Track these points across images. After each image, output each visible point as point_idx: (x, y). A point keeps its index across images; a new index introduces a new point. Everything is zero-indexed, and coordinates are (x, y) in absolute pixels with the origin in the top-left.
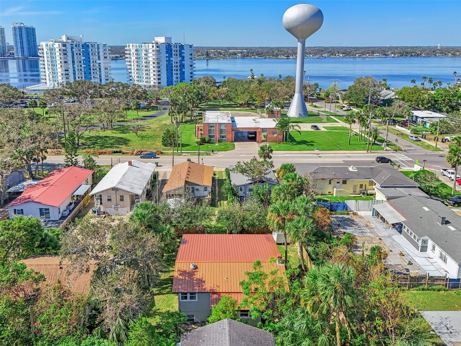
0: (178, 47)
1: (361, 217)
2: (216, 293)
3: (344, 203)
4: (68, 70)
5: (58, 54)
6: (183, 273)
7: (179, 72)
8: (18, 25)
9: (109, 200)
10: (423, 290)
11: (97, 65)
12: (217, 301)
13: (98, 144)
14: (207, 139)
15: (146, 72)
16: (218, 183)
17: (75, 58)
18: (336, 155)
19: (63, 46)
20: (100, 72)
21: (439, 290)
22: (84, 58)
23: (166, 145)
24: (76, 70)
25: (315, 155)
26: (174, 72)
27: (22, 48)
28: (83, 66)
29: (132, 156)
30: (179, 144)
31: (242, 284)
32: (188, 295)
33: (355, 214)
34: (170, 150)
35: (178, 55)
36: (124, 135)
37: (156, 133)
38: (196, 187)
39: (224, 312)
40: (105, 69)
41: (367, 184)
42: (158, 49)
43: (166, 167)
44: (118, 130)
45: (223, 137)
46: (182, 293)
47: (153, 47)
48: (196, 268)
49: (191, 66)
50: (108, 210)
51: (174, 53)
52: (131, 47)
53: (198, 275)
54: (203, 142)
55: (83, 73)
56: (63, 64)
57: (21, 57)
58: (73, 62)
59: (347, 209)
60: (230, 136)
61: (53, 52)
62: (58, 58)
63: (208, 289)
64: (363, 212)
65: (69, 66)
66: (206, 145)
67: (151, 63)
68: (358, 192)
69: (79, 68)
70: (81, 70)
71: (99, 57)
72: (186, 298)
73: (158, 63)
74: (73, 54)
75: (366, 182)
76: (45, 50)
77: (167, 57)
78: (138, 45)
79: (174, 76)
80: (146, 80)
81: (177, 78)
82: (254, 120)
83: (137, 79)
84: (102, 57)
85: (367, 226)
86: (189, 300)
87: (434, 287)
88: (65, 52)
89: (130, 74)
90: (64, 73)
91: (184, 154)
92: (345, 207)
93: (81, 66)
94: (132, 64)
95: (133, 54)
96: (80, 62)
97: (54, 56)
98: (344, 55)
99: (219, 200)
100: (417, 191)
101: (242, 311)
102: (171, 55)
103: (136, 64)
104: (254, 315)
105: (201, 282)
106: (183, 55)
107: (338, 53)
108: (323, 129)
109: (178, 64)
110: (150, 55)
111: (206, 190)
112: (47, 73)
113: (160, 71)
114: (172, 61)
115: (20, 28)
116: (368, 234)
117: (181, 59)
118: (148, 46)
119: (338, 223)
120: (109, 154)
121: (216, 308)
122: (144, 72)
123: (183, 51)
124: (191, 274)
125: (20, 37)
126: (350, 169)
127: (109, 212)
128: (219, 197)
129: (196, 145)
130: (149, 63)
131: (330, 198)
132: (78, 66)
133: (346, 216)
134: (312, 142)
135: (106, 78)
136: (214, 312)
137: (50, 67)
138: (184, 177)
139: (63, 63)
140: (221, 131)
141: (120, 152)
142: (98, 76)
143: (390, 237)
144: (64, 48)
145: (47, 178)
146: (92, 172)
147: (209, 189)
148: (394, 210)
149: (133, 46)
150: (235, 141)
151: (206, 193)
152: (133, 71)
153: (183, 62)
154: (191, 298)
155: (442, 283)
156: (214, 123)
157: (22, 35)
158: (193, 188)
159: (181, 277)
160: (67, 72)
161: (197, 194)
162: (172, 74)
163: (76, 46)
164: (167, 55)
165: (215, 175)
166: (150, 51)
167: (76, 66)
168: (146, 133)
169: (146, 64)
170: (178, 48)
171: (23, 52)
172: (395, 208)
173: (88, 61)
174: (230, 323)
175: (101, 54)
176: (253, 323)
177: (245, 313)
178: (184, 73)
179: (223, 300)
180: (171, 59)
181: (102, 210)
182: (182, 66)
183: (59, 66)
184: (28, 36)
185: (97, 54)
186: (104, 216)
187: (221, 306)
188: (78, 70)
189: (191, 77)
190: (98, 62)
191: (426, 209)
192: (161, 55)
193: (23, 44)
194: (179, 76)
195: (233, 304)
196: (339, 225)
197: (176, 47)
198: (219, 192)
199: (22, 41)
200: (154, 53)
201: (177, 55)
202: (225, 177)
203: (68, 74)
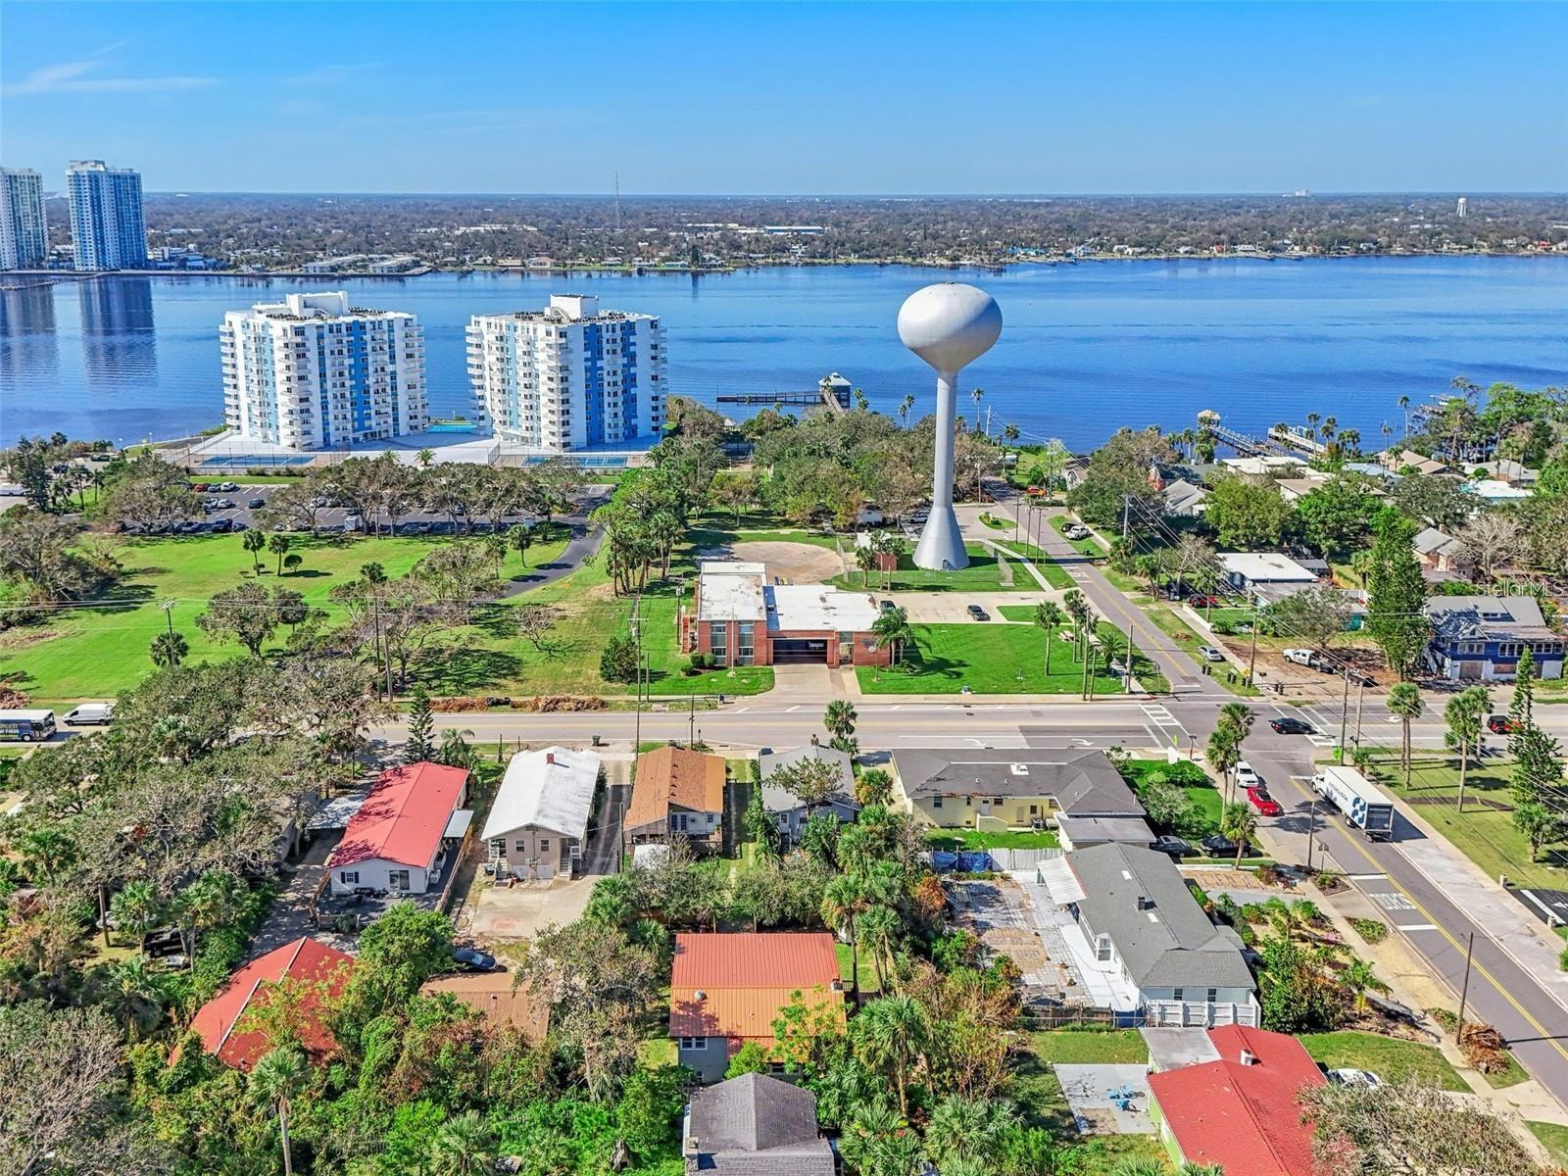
0: (618, 328)
1: (1016, 886)
2: (736, 1037)
3: (986, 854)
4: (307, 400)
5: (279, 355)
6: (685, 1005)
7: (620, 399)
8: (89, 167)
9: (520, 849)
10: (1073, 1030)
11: (388, 379)
12: (738, 1048)
13: (447, 675)
14: (708, 658)
15: (528, 402)
16: (736, 795)
17: (328, 362)
18: (1009, 708)
19: (297, 334)
20: (395, 395)
21: (1099, 1031)
22: (352, 361)
23: (609, 679)
24: (330, 395)
25: (961, 708)
26: (607, 399)
27: (100, 240)
28: (348, 383)
29: (535, 714)
30: (643, 672)
31: (774, 1023)
32: (694, 1040)
33: (1006, 878)
34: (621, 694)
35: (619, 351)
36: (503, 642)
37: (581, 636)
38: (691, 815)
39: (748, 1064)
40: (409, 387)
41: (1046, 806)
42: (563, 340)
43: (618, 747)
44: (485, 626)
45: (746, 652)
46: (685, 1038)
47: (548, 333)
48: (704, 997)
49: (655, 378)
50: (517, 870)
51: (606, 346)
52: (483, 326)
53: (707, 1010)
54: (698, 667)
55: (348, 405)
56: (294, 384)
57: (95, 268)
58: (322, 375)
59: (991, 868)
60: (764, 651)
61: (266, 345)
62: (280, 366)
63: (724, 1032)
64: (1024, 873)
65: (310, 388)
66: (706, 674)
67: (543, 378)
68: (1027, 821)
69: (339, 391)
70: (343, 396)
71: (392, 357)
72: (690, 1045)
73: (563, 380)
74: (321, 353)
75: (1042, 802)
76: (239, 339)
77: (586, 360)
78: (504, 323)
79: (608, 411)
80: (528, 424)
81: (616, 415)
82: (823, 599)
83: (501, 417)
84: (400, 355)
85: (1021, 905)
86: (694, 1048)
87: (1092, 1026)
88: (301, 350)
89: (481, 403)
90: (296, 407)
91: (655, 706)
92: (988, 864)
93: (343, 385)
94: (487, 374)
95: (490, 347)
96: (341, 374)
97: (267, 355)
98: (1138, 250)
99: (739, 842)
100: (1138, 827)
101: (774, 1064)
102: (598, 354)
103: (498, 376)
104: (789, 1068)
105: (712, 1019)
106: (632, 349)
107: (1121, 241)
108: (997, 618)
109: (619, 378)
110: (541, 356)
111: (710, 818)
112: (244, 402)
113: (568, 401)
114: (602, 368)
115: (94, 179)
116: (1018, 924)
117: (625, 361)
118: (535, 330)
119: (966, 899)
120: (481, 709)
121: (736, 1059)
122: (523, 403)
123: (632, 339)
124: (697, 1007)
125: (93, 206)
126: (1014, 770)
127: (519, 873)
128: (738, 834)
129: (682, 674)
130: (537, 376)
131: (965, 835)
132: (334, 385)
133: (987, 883)
134: (961, 664)
135: (412, 413)
136: (734, 1065)
137: (255, 388)
138: (665, 794)
139: (294, 380)
140: (741, 640)
141: (507, 702)
142: (390, 410)
143: (1056, 929)
144: (299, 339)
145: (377, 793)
146: (463, 774)
147: (718, 820)
148: (1072, 875)
149: (489, 324)
150: (777, 661)
151: (711, 827)
152: (488, 394)
153: (633, 370)
154: (698, 1045)
155: (1105, 1018)
156: (723, 622)
157: (98, 198)
158: (684, 818)
159: (681, 1012)
160: (305, 405)
161: (693, 829)
162: (601, 405)
163: (331, 331)
164: (588, 354)
165: (728, 771)
166: (540, 345)
167: (329, 385)
168: (556, 633)
169: (527, 381)
170: (618, 332)
171: (101, 251)
172: (1075, 872)
173: (360, 369)
174: (756, 1078)
175: (399, 346)
176: (790, 1080)
177: (778, 1068)
178: (634, 399)
179: (746, 1048)
180: (599, 364)
181: (505, 868)
182: (630, 380)
183: (281, 388)
184: (118, 202)
185: (386, 347)
186: (509, 881)
187: (743, 1055)
188: (335, 397)
189: (655, 409)
190: (390, 368)
191: (1127, 875)
192: (571, 356)
193: (101, 227)
194: (620, 410)
195: (761, 1054)
196: (968, 905)
197: (614, 331)
198: (738, 820)
199: (101, 218)
200: (552, 352)
201: (614, 352)
202: (749, 779)
203: (308, 411)
